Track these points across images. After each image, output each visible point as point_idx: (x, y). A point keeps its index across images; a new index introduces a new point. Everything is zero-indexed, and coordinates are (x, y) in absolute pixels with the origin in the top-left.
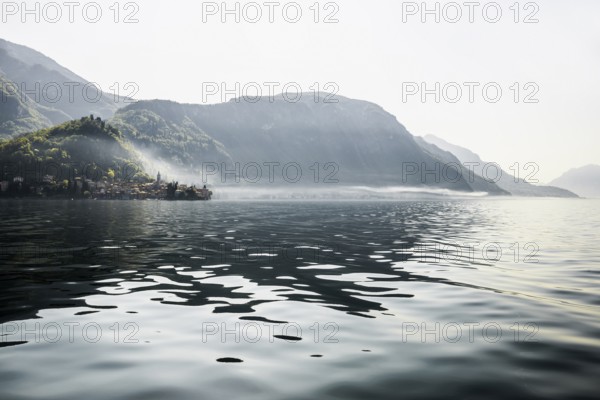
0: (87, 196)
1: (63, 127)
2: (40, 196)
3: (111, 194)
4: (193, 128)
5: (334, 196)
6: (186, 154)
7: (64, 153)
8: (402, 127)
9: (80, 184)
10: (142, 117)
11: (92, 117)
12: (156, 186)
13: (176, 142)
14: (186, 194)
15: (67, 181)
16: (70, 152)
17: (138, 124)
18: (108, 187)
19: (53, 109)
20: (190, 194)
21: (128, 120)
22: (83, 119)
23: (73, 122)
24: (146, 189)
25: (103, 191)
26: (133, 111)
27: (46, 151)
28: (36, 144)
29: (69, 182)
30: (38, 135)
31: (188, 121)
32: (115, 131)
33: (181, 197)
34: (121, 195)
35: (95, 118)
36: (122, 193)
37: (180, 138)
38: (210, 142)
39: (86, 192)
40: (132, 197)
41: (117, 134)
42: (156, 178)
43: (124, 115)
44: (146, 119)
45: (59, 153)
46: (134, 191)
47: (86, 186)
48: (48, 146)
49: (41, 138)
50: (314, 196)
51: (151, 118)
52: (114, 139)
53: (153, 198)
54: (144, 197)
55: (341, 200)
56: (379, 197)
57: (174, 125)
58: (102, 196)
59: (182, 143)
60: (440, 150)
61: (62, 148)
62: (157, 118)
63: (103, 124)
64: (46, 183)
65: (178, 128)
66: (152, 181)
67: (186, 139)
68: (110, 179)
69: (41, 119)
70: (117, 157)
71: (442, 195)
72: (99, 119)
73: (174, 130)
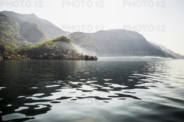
0: (63, 59)
1: (56, 39)
2: (51, 59)
3: (70, 59)
4: (88, 40)
5: (127, 59)
6: (87, 47)
7: (57, 46)
8: (145, 39)
9: (61, 56)
10: (75, 36)
11: (63, 36)
12: (82, 56)
13: (84, 44)
14: (91, 59)
15: (58, 55)
16: (58, 46)
17: (74, 39)
18: (69, 57)
19: (52, 36)
20: (93, 59)
21: (71, 38)
22: (61, 37)
23: (59, 38)
24: (79, 57)
25: (67, 58)
26: (72, 35)
27: (52, 46)
28: (49, 44)
29: (59, 55)
30: (50, 42)
31: (87, 38)
32: (69, 40)
33: (90, 59)
34: (72, 59)
35: (64, 36)
36: (73, 58)
37: (85, 43)
38: (93, 44)
39: (63, 58)
40: (76, 60)
41: (70, 41)
42: (81, 54)
43: (70, 36)
44: (76, 37)
45: (56, 47)
46: (76, 58)
47: (63, 56)
48: (52, 45)
49: (51, 43)
50: (122, 59)
51: (77, 37)
52: (70, 43)
53: (81, 60)
54: (79, 60)
55: (129, 60)
56: (140, 60)
57: (83, 39)
58: (67, 59)
59: (86, 44)
60: (155, 45)
61: (56, 45)
62: (79, 37)
63: (66, 38)
64: (53, 55)
65: (84, 40)
66: (80, 55)
67: (86, 43)
68: (69, 54)
69: (49, 38)
70: (71, 48)
71: (158, 59)
72: (65, 37)
73: (83, 40)
